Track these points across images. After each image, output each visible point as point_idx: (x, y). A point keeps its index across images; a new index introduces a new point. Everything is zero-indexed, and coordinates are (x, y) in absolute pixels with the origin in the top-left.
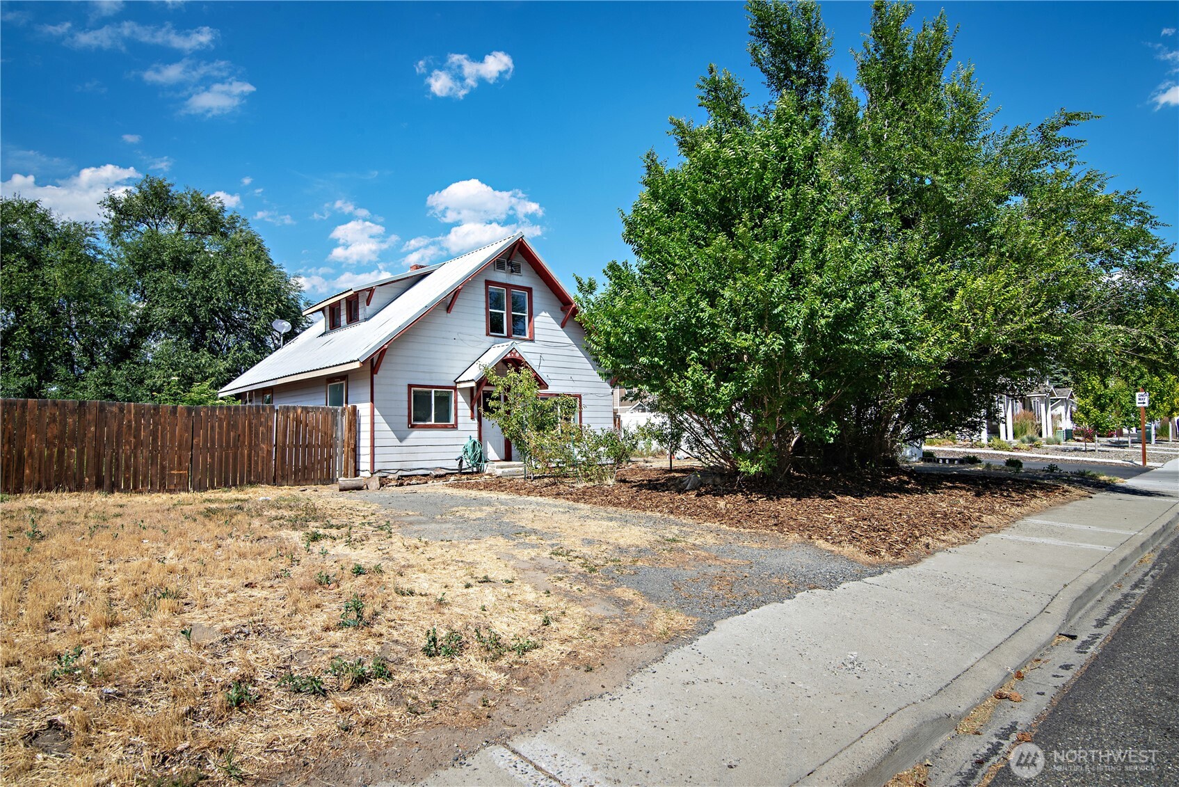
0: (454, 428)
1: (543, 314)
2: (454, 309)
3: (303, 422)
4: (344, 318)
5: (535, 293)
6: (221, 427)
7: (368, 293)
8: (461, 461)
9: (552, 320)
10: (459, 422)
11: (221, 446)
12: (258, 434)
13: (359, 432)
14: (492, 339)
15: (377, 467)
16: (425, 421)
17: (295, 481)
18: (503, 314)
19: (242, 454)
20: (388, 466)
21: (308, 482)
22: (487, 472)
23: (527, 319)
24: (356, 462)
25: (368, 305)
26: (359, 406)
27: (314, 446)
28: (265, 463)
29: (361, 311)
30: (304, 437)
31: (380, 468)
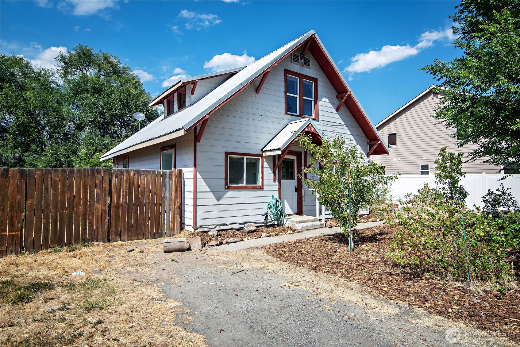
0: (260, 188)
1: (324, 99)
2: (262, 91)
3: (136, 184)
4: (176, 106)
5: (319, 83)
6: (56, 189)
7: (192, 86)
8: (267, 216)
9: (330, 105)
10: (264, 184)
11: (56, 207)
12: (93, 195)
13: (184, 192)
14: (289, 117)
15: (199, 223)
16: (238, 183)
17: (128, 236)
18: (296, 98)
19: (78, 215)
20: (208, 222)
21: (140, 237)
22: (287, 225)
23: (313, 103)
24: (182, 217)
25: (193, 94)
26: (184, 170)
27: (145, 205)
28: (100, 221)
29: (187, 100)
30: (137, 197)
31: (201, 224)
